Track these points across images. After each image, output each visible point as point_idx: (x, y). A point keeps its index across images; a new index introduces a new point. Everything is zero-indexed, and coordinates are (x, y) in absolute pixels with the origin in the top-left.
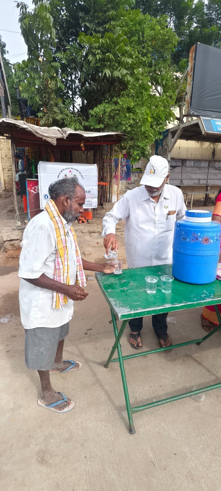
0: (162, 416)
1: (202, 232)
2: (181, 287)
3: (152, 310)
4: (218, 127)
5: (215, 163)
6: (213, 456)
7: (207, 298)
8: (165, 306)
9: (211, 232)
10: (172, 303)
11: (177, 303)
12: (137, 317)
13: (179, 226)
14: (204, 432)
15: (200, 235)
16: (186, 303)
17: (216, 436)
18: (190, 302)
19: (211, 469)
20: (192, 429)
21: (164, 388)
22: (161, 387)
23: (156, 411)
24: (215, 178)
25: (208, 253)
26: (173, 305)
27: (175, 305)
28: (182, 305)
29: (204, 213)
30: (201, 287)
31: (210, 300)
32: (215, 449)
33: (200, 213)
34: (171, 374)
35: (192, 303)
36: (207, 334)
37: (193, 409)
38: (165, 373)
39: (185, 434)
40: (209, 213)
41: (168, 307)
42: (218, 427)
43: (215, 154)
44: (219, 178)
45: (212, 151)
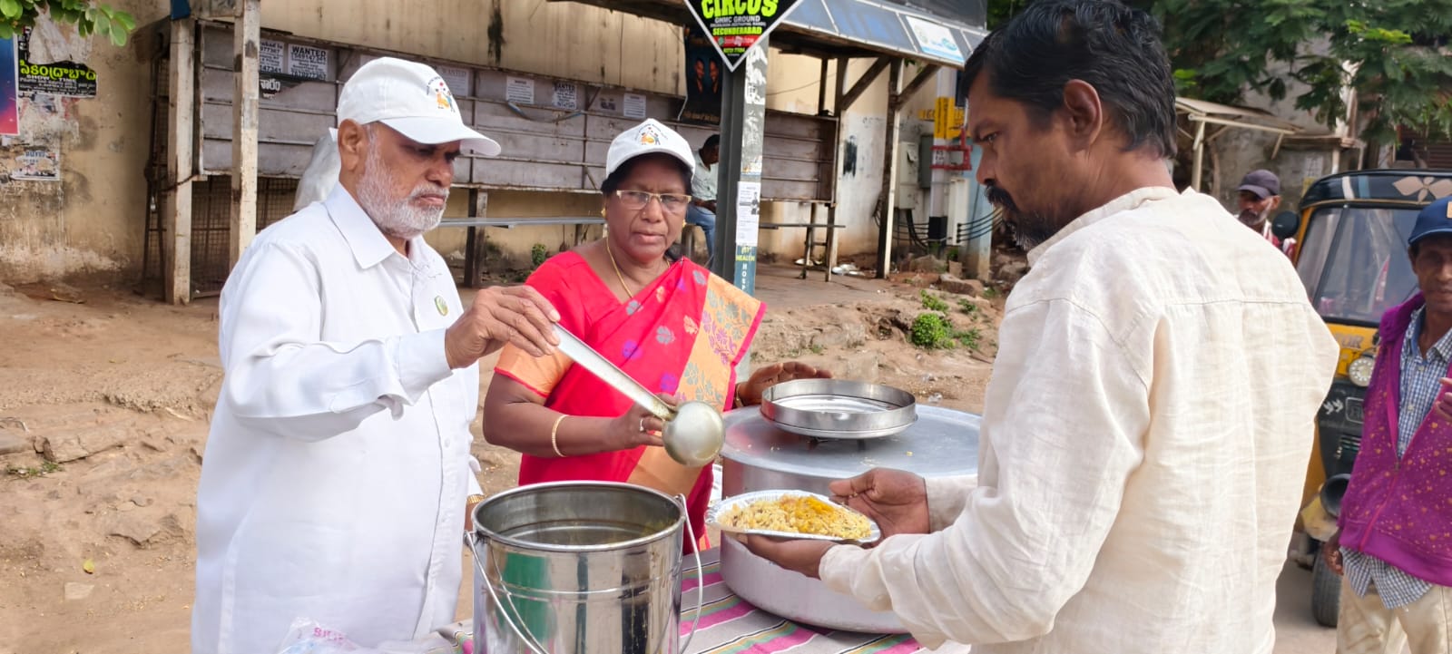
5: (505, 82)
24: (509, 152)
43: (501, 37)
44: (527, 153)
45: (486, 21)
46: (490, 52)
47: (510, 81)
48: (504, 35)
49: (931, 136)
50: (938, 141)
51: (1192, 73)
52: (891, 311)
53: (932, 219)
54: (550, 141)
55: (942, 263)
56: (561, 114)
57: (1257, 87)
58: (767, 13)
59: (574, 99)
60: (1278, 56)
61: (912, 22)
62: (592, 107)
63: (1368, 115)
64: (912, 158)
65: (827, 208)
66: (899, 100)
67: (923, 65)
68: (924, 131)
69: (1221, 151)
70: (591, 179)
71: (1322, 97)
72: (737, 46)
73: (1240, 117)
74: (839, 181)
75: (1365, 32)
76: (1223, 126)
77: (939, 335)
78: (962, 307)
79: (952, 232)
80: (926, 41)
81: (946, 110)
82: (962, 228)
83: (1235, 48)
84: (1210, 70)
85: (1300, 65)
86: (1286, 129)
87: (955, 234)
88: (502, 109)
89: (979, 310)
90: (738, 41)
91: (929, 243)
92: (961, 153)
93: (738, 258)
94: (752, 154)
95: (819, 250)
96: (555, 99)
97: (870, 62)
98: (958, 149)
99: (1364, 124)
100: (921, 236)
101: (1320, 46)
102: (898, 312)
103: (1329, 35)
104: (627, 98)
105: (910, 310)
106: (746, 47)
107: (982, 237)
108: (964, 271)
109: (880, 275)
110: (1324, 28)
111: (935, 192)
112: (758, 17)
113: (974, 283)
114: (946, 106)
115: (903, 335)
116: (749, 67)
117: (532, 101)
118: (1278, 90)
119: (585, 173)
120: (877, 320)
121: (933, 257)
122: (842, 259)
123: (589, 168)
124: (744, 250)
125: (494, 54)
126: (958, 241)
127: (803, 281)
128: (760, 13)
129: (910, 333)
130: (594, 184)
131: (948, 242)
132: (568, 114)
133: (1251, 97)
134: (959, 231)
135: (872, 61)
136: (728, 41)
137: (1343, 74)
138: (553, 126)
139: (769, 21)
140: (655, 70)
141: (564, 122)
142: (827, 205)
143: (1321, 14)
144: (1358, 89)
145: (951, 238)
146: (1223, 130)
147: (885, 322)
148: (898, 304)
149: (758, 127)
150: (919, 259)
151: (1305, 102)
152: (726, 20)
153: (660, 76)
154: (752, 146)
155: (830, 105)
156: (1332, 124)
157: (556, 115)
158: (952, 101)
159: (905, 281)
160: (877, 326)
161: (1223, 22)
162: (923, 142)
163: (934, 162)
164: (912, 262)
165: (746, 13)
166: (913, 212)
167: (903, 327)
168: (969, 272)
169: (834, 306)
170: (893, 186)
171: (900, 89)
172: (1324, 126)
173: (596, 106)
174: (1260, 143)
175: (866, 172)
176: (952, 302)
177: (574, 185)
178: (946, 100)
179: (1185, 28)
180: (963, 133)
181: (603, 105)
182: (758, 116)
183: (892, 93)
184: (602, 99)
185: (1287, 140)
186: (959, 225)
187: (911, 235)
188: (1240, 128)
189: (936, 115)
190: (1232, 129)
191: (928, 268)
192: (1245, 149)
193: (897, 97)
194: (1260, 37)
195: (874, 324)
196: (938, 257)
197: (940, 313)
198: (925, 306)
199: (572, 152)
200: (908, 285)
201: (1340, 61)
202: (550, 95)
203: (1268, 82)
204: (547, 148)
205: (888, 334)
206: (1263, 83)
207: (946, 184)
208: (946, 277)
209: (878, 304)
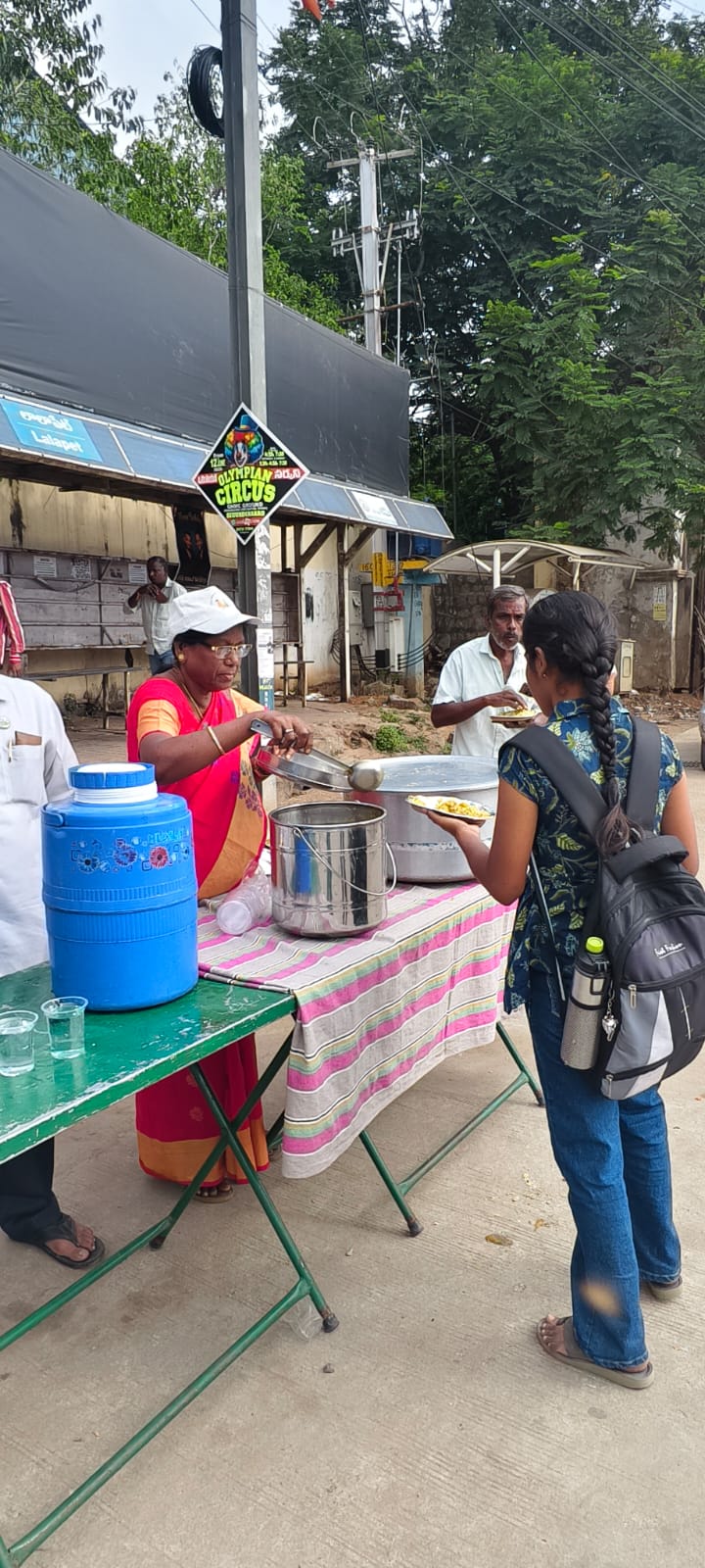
0: (118, 1524)
1: (143, 834)
2: (108, 1028)
3: (54, 1115)
4: (33, 433)
5: (33, 560)
6: (302, 1526)
7: (198, 1036)
8: (90, 1093)
9: (166, 828)
10: (108, 1078)
11: (123, 1073)
12: (13, 1156)
13: (64, 825)
14: (259, 1484)
15: (140, 843)
16: (148, 1065)
17: (293, 1473)
18: (159, 1059)
19: (306, 1560)
20: (222, 1499)
21: (88, 1439)
22: (80, 1440)
23: (90, 1522)
24: (41, 618)
25: (167, 897)
26: (113, 1081)
27: (119, 1079)
28: (137, 1073)
29: (128, 775)
30: (164, 1012)
31: (210, 1037)
32: (301, 1503)
33: (117, 775)
34: (98, 1385)
35: (166, 1059)
36: (176, 1203)
37: (206, 1445)
38: (76, 1392)
39: (209, 1525)
40: (143, 772)
41: (100, 1092)
42: (291, 1446)
43: (21, 523)
44: (57, 618)
45: (8, 511)
46: (13, 536)
47: (37, 559)
48: (24, 521)
49: (371, 584)
50: (376, 589)
51: (568, 524)
52: (359, 725)
53: (377, 652)
54: (73, 607)
55: (389, 687)
56: (80, 585)
57: (615, 533)
58: (269, 500)
59: (89, 571)
60: (629, 509)
61: (357, 496)
62: (104, 577)
63: (696, 551)
64: (356, 604)
65: (296, 648)
66: (346, 557)
67: (365, 527)
68: (363, 581)
69: (593, 584)
70: (108, 636)
71: (662, 540)
72: (247, 526)
73: (604, 557)
74: (303, 626)
75: (689, 487)
76: (592, 565)
77: (397, 740)
78: (411, 719)
79: (394, 661)
80: (368, 510)
81: (381, 563)
82: (402, 657)
83: (597, 503)
84: (581, 522)
85: (644, 515)
86: (638, 565)
87: (396, 664)
88: (33, 584)
89: (423, 721)
90: (247, 522)
91: (377, 671)
92: (395, 597)
93: (261, 687)
94: (265, 607)
95: (292, 683)
96: (74, 572)
97: (321, 527)
98: (393, 594)
99: (693, 558)
100: (368, 667)
101: (659, 500)
102: (364, 726)
103: (663, 491)
104: (131, 567)
105: (374, 725)
106: (254, 526)
107: (417, 665)
108: (406, 692)
109: (344, 699)
110: (661, 485)
111: (378, 630)
112: (261, 504)
113: (416, 701)
114: (381, 559)
115: (370, 744)
116: (257, 541)
117: (55, 575)
118: (630, 535)
119: (103, 631)
120: (348, 734)
121: (382, 683)
122: (313, 689)
123: (107, 628)
124: (264, 681)
125: (17, 537)
126: (399, 668)
127: (284, 709)
128: (262, 500)
129: (375, 742)
130: (111, 640)
131: (392, 670)
132: (85, 585)
133: (610, 539)
134: (399, 660)
135: (323, 526)
136: (239, 522)
137: (676, 520)
138: (74, 595)
139: (270, 505)
140: (149, 543)
141: (82, 591)
142: (297, 645)
143: (658, 475)
144: (687, 531)
145: (393, 666)
146: (592, 568)
147: (356, 735)
148: (363, 720)
149: (267, 586)
150: (370, 685)
151: (650, 543)
152: (236, 506)
153: (153, 547)
154: (264, 601)
155: (291, 564)
156: (671, 561)
157: (75, 585)
158: (385, 555)
159: (363, 703)
160: (350, 738)
161: (587, 483)
162: (364, 588)
163: (375, 606)
164: (365, 687)
165: (252, 501)
166: (361, 647)
167: (369, 738)
168: (410, 692)
169: (315, 725)
170: (347, 627)
171: (346, 549)
172: (666, 562)
173: (107, 576)
174: (620, 577)
175: (321, 617)
176: (403, 716)
177: (95, 642)
178: (381, 555)
179: (559, 489)
180: (395, 581)
181: (113, 575)
182: (266, 579)
183: (340, 551)
184: (111, 570)
185: (640, 573)
186: (399, 656)
187: (361, 666)
188: (604, 566)
189: (373, 567)
190: (599, 566)
191: (378, 693)
192: (609, 583)
193: (344, 555)
194: (615, 495)
195: (347, 737)
196: (385, 682)
197: (396, 725)
198: (384, 720)
199: (90, 615)
200: (366, 706)
201: (673, 510)
202: (69, 569)
203: (623, 528)
204: (71, 612)
205: (359, 743)
206: (620, 530)
207: (386, 623)
208: (394, 697)
209: (348, 722)
